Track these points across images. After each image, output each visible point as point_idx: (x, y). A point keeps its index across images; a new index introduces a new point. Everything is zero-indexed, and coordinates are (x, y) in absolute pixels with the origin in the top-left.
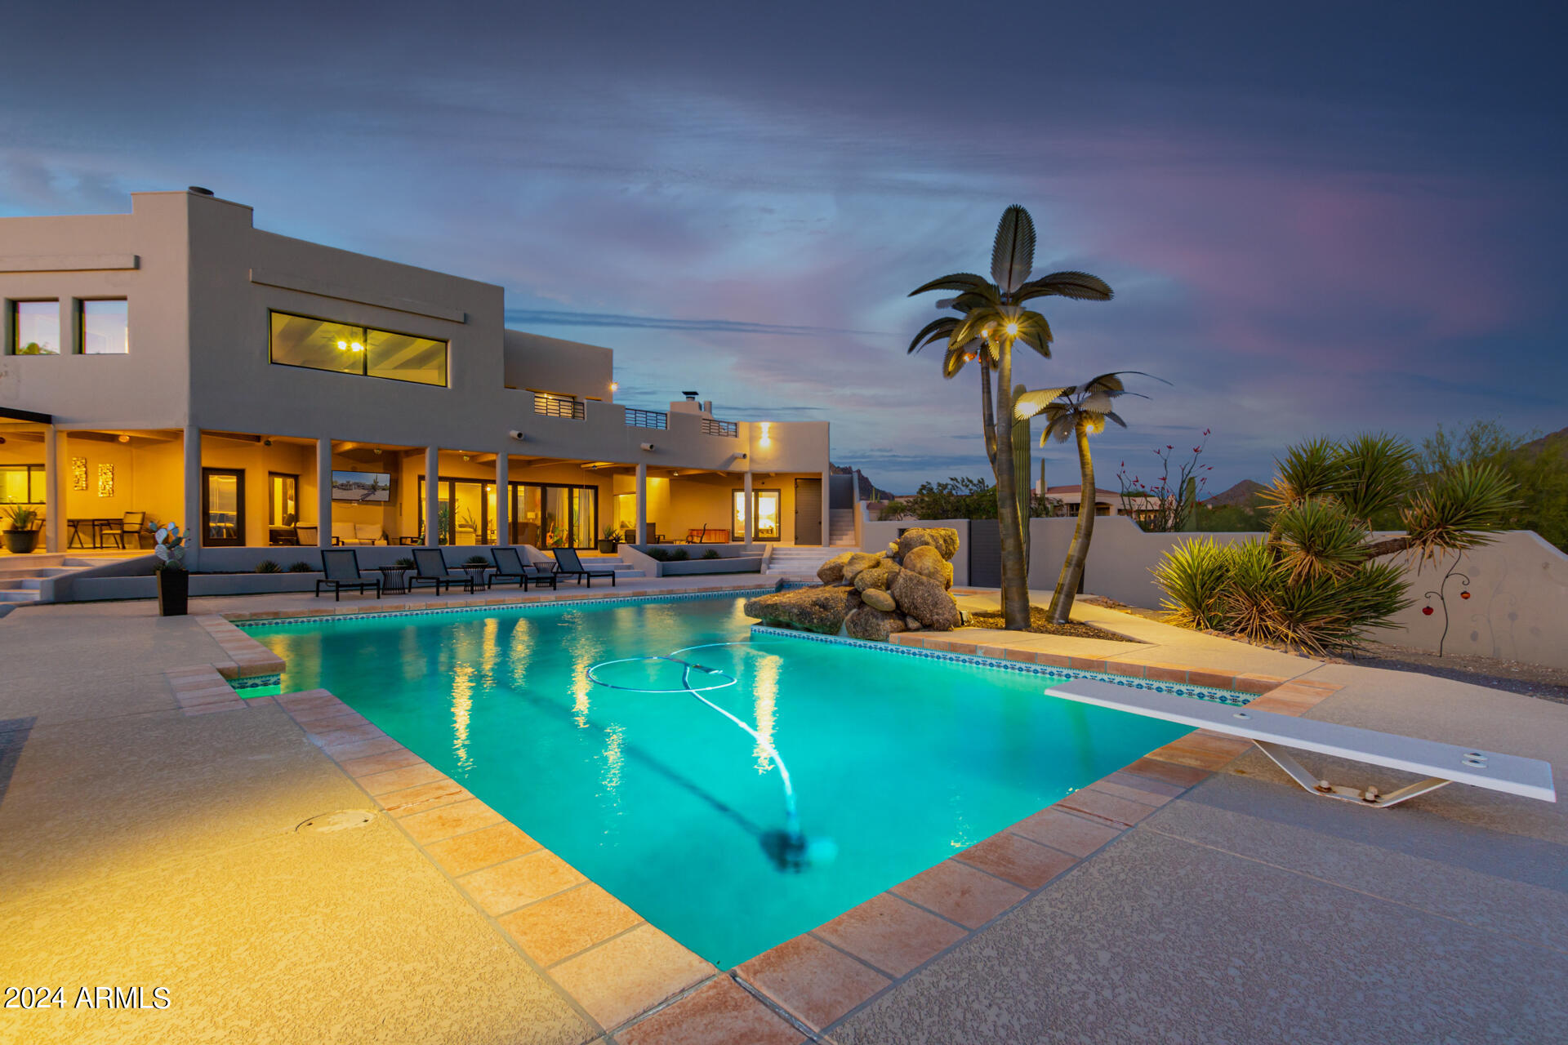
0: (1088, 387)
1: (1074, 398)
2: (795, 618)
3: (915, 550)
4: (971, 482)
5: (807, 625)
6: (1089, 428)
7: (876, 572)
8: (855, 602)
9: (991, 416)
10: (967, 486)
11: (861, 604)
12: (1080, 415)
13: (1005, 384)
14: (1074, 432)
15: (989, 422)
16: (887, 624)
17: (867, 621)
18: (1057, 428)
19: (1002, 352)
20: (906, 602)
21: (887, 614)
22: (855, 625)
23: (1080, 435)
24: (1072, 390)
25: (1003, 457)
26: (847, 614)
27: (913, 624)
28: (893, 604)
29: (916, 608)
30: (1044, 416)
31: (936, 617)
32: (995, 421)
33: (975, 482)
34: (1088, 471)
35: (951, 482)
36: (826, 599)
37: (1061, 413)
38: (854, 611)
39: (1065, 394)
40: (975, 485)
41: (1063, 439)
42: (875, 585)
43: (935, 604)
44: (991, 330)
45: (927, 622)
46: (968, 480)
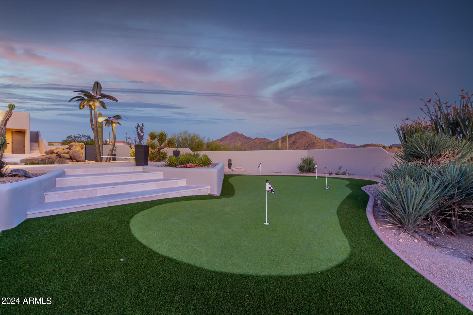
0: (114, 117)
1: (111, 119)
2: (40, 161)
3: (74, 146)
4: (85, 136)
5: (44, 162)
6: (114, 125)
7: (64, 151)
8: (58, 157)
9: (92, 120)
10: (84, 137)
11: (61, 157)
12: (112, 122)
13: (95, 115)
14: (111, 125)
15: (92, 121)
16: (68, 161)
17: (62, 161)
18: (107, 124)
19: (95, 108)
20: (73, 157)
21: (68, 159)
22: (59, 161)
23: (112, 126)
24: (110, 117)
25: (95, 129)
26: (56, 160)
27: (74, 161)
28: (70, 157)
29: (75, 158)
30: (105, 121)
31: (80, 159)
32: (93, 121)
33: (87, 136)
34: (114, 133)
35: (79, 136)
36: (50, 157)
37: (108, 121)
38: (58, 159)
39: (109, 118)
40: (86, 137)
41: (109, 126)
42: (64, 153)
43: (80, 157)
44: (92, 103)
45: (78, 160)
46: (84, 135)
